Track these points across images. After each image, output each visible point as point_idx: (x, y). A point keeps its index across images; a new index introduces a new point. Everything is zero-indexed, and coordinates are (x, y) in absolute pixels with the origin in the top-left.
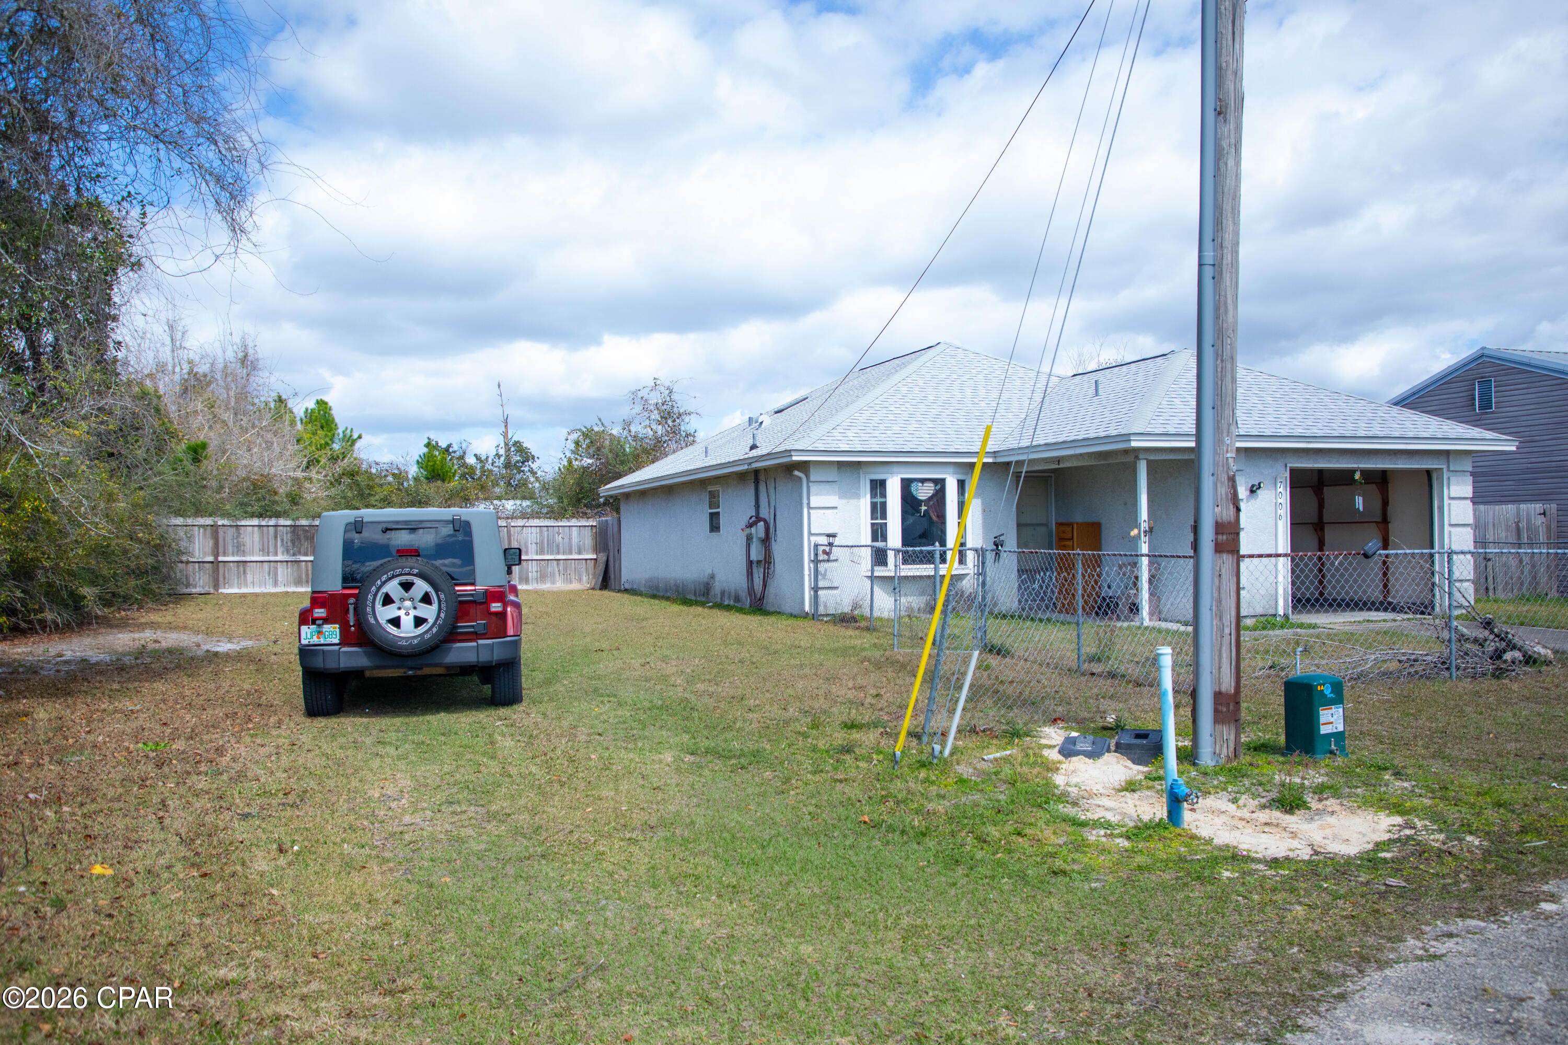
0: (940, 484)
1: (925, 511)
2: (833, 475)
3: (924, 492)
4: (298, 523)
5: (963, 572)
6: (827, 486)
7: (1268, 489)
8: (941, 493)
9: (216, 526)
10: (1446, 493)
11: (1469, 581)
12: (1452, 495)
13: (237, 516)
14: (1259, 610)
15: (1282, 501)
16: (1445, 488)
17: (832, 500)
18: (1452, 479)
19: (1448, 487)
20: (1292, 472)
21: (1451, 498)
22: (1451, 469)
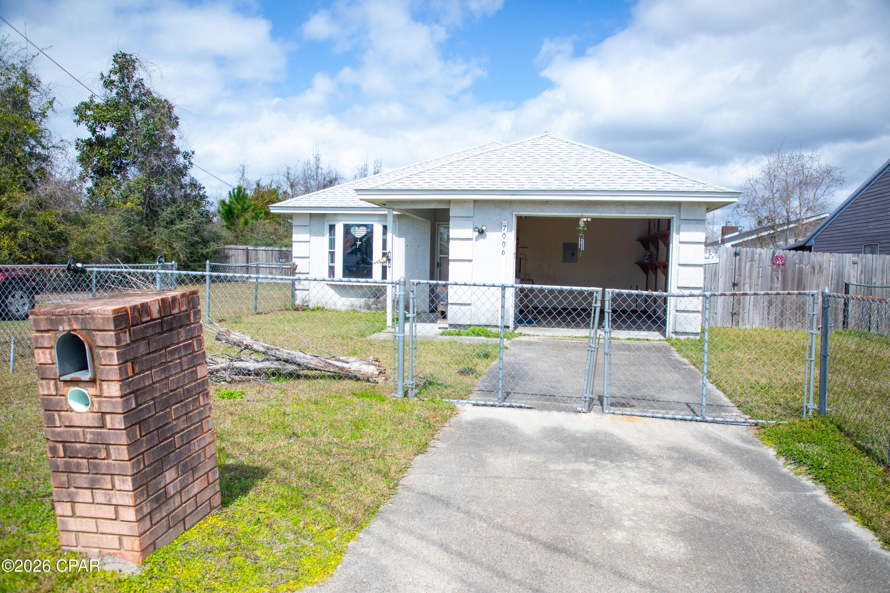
0: (370, 228)
1: (360, 245)
2: (306, 222)
3: (359, 233)
6: (303, 228)
7: (496, 231)
8: (371, 235)
9: (248, 250)
10: (676, 238)
11: (698, 312)
12: (682, 240)
13: (256, 245)
14: (483, 321)
15: (505, 240)
16: (674, 234)
17: (305, 237)
18: (683, 226)
19: (678, 233)
20: (520, 219)
21: (681, 243)
22: (682, 217)
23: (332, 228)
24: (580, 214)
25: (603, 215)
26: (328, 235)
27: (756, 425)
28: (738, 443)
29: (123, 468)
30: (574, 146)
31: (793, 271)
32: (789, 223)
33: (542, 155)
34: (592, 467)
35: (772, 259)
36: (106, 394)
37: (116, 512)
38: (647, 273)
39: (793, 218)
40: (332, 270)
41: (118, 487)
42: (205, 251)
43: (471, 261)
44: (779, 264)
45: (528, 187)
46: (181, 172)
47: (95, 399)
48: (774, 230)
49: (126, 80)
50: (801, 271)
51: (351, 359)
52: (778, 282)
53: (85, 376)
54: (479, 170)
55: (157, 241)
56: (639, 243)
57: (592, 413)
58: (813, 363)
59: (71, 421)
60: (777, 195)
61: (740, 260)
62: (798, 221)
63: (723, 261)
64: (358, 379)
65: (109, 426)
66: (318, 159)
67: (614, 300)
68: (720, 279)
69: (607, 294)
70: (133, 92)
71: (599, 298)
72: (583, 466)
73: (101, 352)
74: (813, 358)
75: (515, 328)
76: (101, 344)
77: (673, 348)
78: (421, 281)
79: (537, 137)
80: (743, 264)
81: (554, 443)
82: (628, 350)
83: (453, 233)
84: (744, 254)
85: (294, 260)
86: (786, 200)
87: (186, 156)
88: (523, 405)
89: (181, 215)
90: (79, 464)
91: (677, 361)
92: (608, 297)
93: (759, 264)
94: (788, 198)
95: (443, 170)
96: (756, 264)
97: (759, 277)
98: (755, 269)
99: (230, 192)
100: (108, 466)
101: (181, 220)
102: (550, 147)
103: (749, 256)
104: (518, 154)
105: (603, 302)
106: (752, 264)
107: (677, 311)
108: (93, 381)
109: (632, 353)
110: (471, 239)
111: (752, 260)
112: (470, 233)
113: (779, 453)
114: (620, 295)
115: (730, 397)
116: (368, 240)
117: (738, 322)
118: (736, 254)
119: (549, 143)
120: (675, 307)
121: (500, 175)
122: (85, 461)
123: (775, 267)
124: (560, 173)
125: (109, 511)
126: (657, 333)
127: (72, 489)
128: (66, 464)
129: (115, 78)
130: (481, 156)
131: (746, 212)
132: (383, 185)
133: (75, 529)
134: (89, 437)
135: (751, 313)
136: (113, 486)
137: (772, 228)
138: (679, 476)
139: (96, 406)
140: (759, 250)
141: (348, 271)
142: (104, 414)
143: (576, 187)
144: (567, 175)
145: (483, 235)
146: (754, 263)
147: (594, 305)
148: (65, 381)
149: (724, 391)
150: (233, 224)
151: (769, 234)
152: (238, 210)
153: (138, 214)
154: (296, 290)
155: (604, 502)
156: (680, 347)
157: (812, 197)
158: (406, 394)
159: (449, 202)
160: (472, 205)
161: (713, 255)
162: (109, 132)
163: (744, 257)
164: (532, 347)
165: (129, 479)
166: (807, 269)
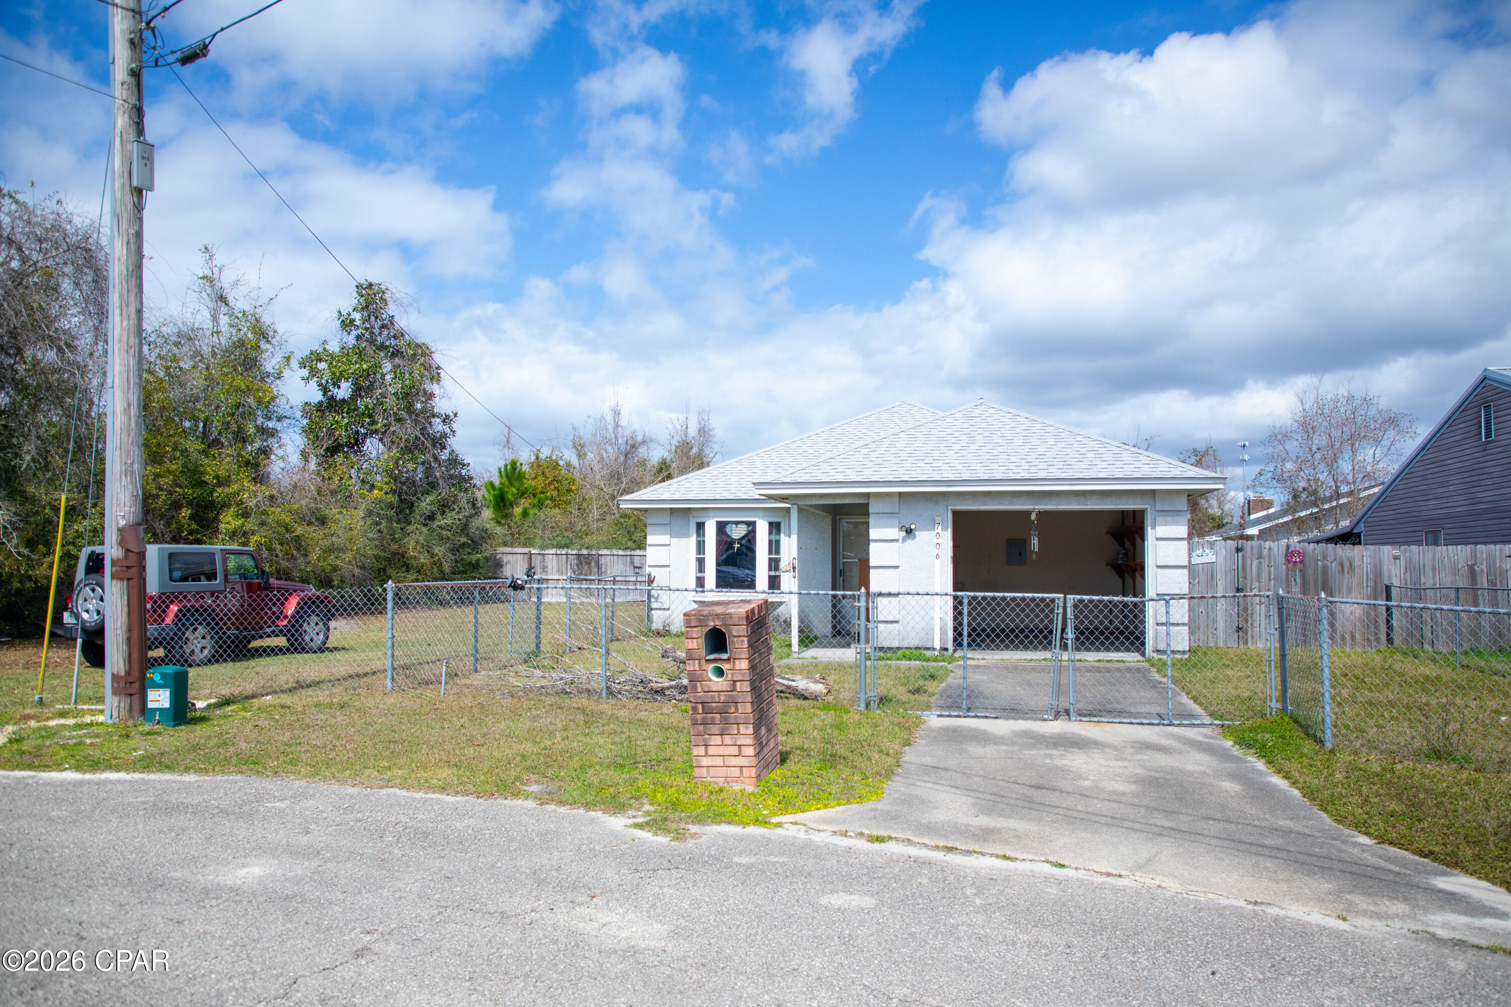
0: (752, 524)
1: (738, 548)
2: (665, 519)
3: (737, 533)
4: (581, 553)
5: (778, 600)
6: (661, 528)
7: (927, 530)
8: (752, 534)
9: (531, 554)
10: (1151, 534)
11: (1183, 624)
12: (1158, 536)
13: (543, 547)
14: (914, 643)
15: (939, 541)
16: (1149, 529)
17: (664, 539)
18: (1159, 519)
19: (1154, 527)
20: (956, 514)
21: (1158, 539)
22: (1157, 509)
23: (700, 526)
24: (1032, 507)
25: (1059, 507)
26: (695, 535)
27: (1223, 726)
28: (1200, 739)
29: (747, 718)
30: (1018, 419)
31: (1316, 570)
32: (1338, 496)
33: (980, 431)
34: (1063, 753)
35: (1286, 555)
36: (737, 668)
37: (740, 750)
38: (1122, 577)
39: (1344, 489)
40: (700, 582)
41: (742, 732)
42: (474, 558)
43: (897, 567)
44: (1295, 562)
45: (966, 476)
46: (440, 442)
47: (729, 672)
48: (1318, 507)
49: (373, 318)
50: (1325, 569)
51: (797, 677)
52: (1296, 585)
53: (725, 656)
54: (902, 454)
55: (412, 544)
56: (1109, 536)
57: (1059, 721)
58: (1273, 663)
59: (710, 687)
60: (1318, 456)
61: (1244, 557)
62: (1351, 493)
63: (1221, 559)
64: (806, 698)
65: (738, 689)
66: (616, 413)
67: (1075, 606)
68: (1219, 583)
69: (1068, 601)
70: (380, 334)
71: (1061, 604)
72: (1054, 752)
73: (735, 639)
74: (1273, 658)
75: (955, 651)
76: (736, 634)
77: (1153, 669)
78: (820, 592)
79: (970, 405)
80: (1249, 562)
81: (1025, 740)
82: (1098, 672)
83: (874, 533)
84: (1249, 549)
85: (648, 570)
86: (1332, 462)
87: (446, 420)
88: (988, 715)
89: (444, 506)
90: (713, 718)
91: (1157, 681)
92: (1069, 604)
93: (1270, 562)
94: (1335, 459)
95: (857, 455)
96: (1265, 563)
97: (1270, 580)
98: (1265, 569)
99: (500, 469)
100: (736, 718)
101: (444, 512)
102: (989, 420)
103: (1255, 551)
104: (949, 431)
105: (1065, 608)
106: (1260, 563)
107: (1157, 624)
108: (729, 660)
109: (1102, 675)
110: (897, 541)
111: (1260, 557)
112: (894, 532)
113: (1235, 743)
114: (1081, 601)
115: (1205, 709)
116: (750, 539)
117: (1247, 640)
118: (1238, 550)
119: (986, 414)
120: (1156, 618)
121: (929, 460)
122: (718, 715)
123: (1291, 565)
124: (1004, 456)
125: (734, 750)
126: (1136, 654)
127: (707, 736)
128: (703, 718)
129: (357, 316)
130: (902, 435)
131: (1275, 482)
132: (785, 476)
133: (706, 765)
134: (723, 698)
135: (1263, 627)
136: (739, 732)
137: (1314, 504)
138: (1139, 757)
139: (730, 676)
140: (1267, 544)
141: (724, 582)
142: (735, 681)
143: (1026, 475)
144: (1013, 459)
145: (911, 536)
146: (1263, 561)
147: (1056, 611)
148: (707, 660)
149: (1200, 704)
150: (506, 516)
151: (1311, 514)
152: (513, 495)
153: (391, 506)
154: (652, 609)
155: (1074, 769)
156: (1161, 666)
157: (1369, 458)
158: (868, 705)
159: (868, 495)
160: (897, 499)
161: (1208, 551)
162: (344, 391)
163: (1248, 554)
164: (981, 670)
165: (751, 726)
166: (1334, 567)
